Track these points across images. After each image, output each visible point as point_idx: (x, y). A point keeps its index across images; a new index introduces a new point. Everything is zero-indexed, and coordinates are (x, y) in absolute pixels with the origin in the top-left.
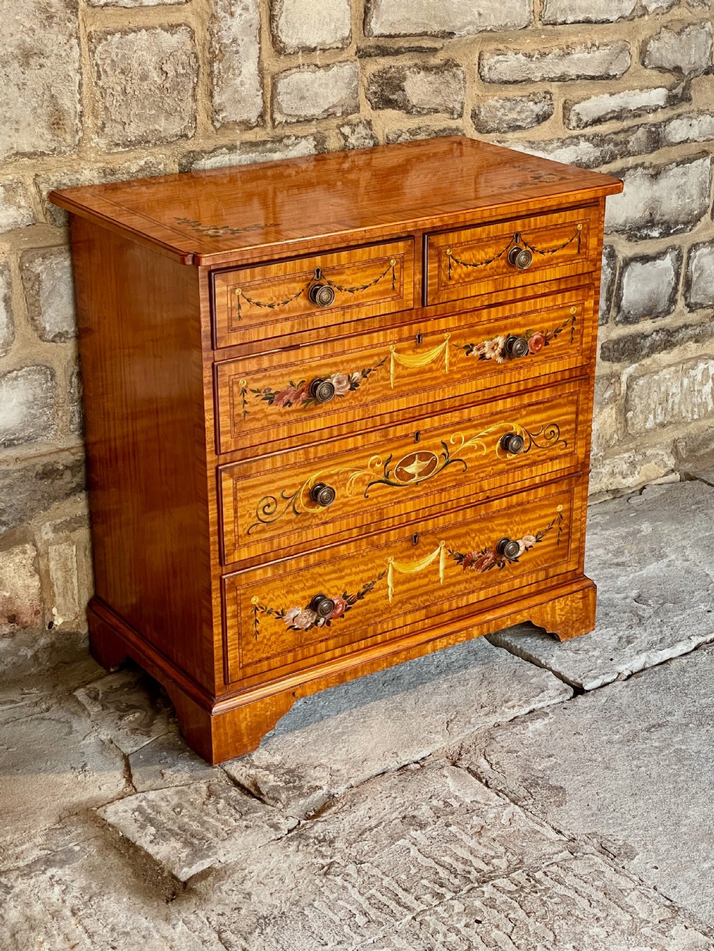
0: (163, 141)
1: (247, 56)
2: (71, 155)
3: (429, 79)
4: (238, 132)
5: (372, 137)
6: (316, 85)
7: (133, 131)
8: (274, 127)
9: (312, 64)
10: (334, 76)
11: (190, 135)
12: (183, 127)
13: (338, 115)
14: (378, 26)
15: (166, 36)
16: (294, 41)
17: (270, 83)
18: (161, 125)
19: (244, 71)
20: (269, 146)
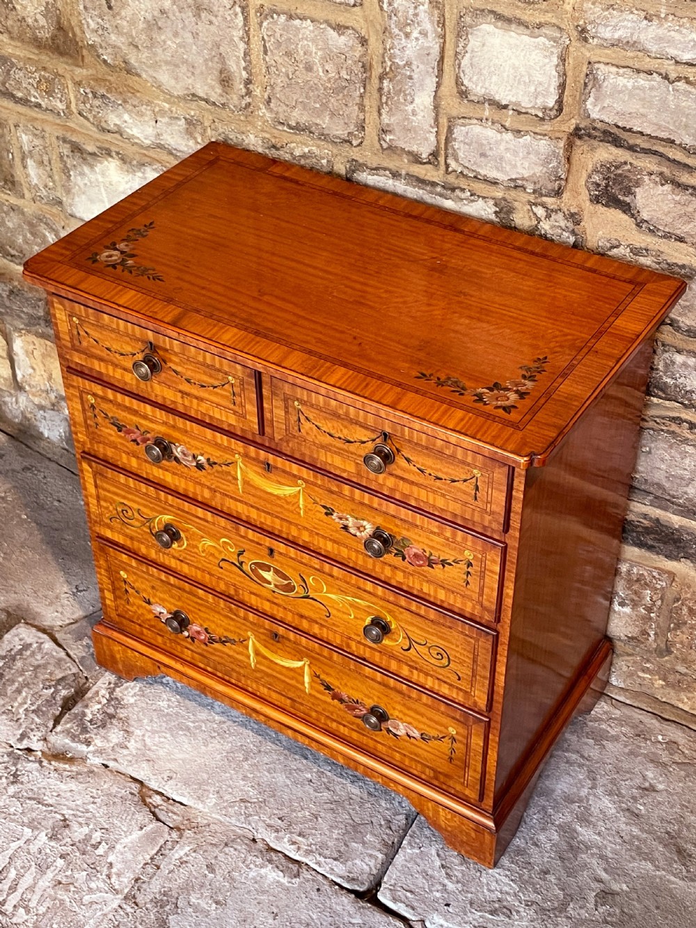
0: (324, 137)
1: (421, 85)
2: (240, 115)
3: (677, 198)
4: (406, 161)
5: (573, 233)
6: (502, 147)
7: (297, 116)
8: (447, 172)
9: (498, 122)
10: (525, 146)
11: (355, 143)
12: (346, 132)
13: (528, 191)
14: (597, 109)
15: (332, 34)
16: (479, 88)
17: (446, 124)
18: (325, 122)
19: (417, 100)
20: (439, 189)
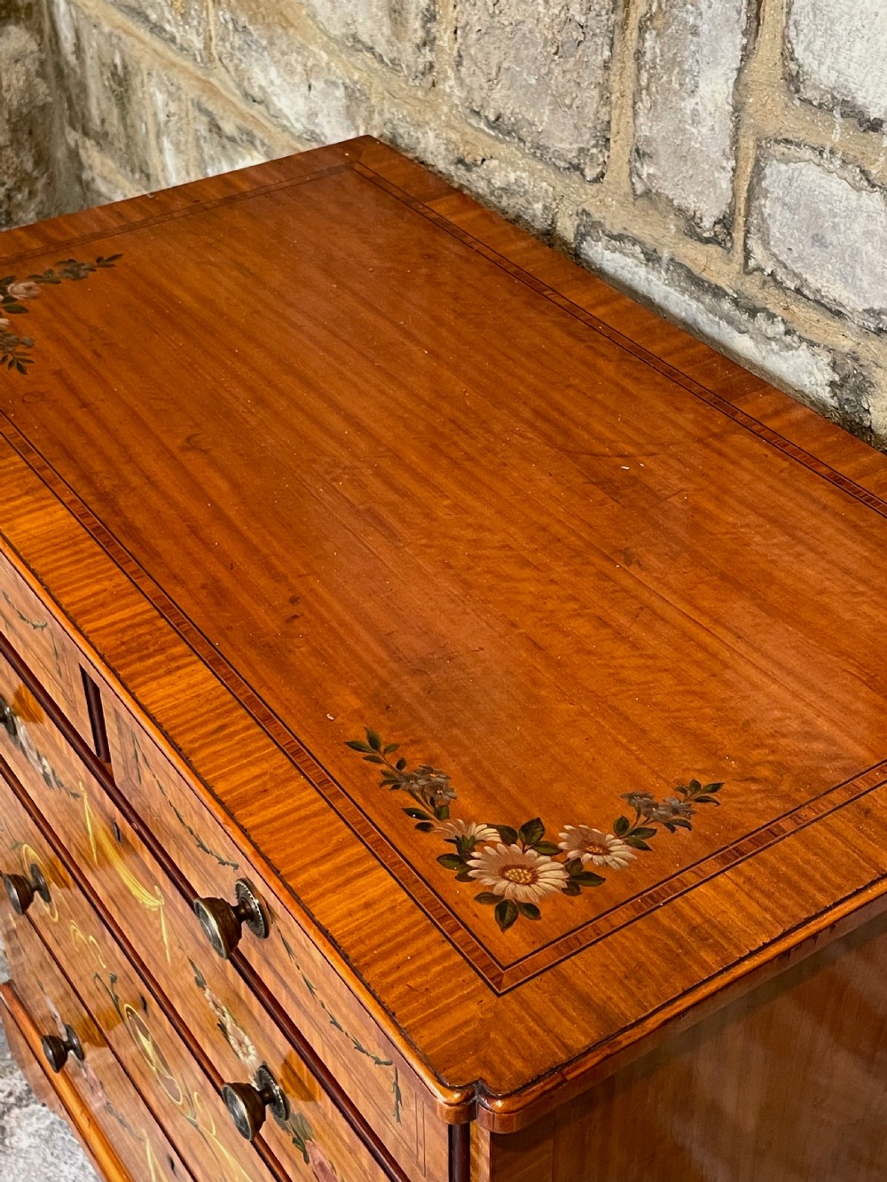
0: (539, 151)
1: (714, 51)
2: (416, 87)
4: (673, 228)
6: (858, 228)
7: (501, 100)
8: (747, 271)
9: (855, 161)
11: (590, 173)
12: (575, 146)
16: (824, 69)
17: (752, 153)
18: (542, 118)
19: (704, 89)
20: (726, 305)
